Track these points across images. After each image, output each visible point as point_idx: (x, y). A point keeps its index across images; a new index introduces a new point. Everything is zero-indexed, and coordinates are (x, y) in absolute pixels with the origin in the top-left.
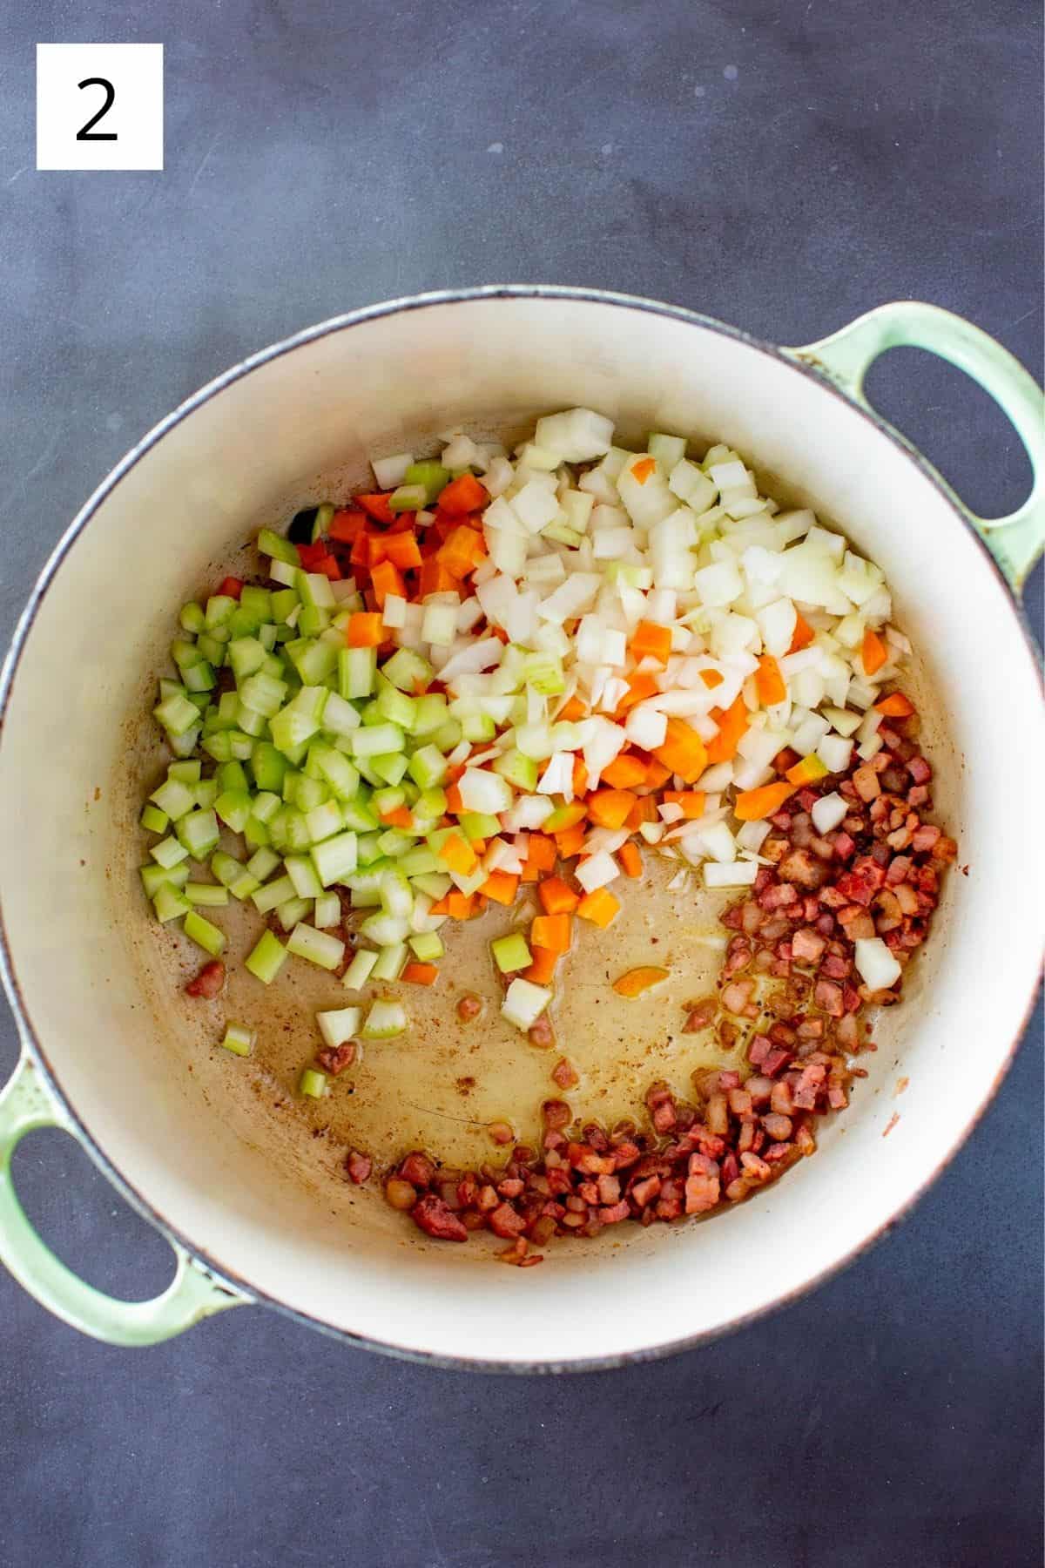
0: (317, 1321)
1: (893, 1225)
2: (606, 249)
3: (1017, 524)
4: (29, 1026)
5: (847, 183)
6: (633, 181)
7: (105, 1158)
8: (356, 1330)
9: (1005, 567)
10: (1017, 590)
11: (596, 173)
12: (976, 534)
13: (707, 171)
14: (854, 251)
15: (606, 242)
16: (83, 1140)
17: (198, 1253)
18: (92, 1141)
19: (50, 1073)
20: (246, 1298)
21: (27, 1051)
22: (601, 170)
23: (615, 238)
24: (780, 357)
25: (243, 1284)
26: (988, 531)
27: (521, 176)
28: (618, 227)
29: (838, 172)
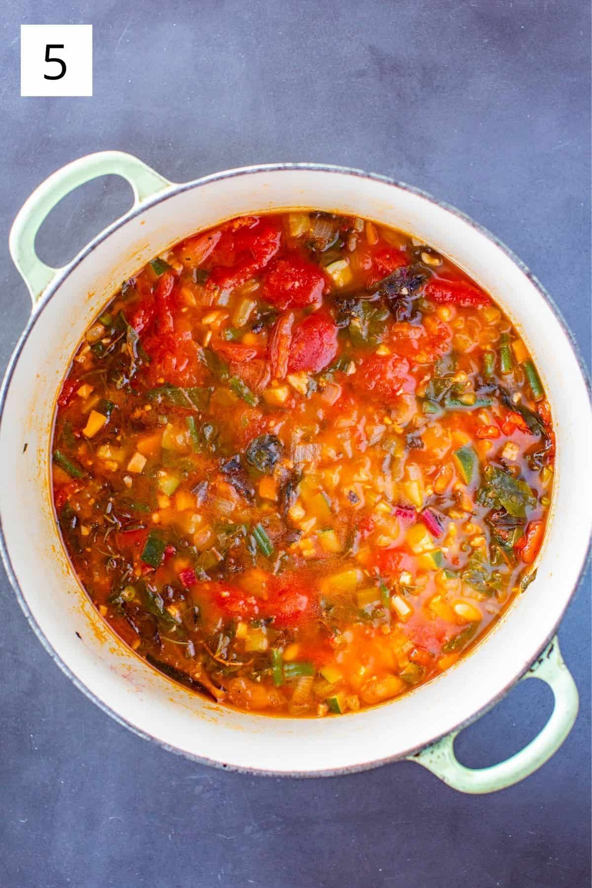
2: (354, 86)
5: (494, 49)
6: (370, 47)
11: (349, 42)
13: (413, 41)
14: (496, 89)
15: (353, 82)
22: (351, 40)
23: (360, 80)
27: (306, 44)
28: (361, 74)
29: (488, 43)
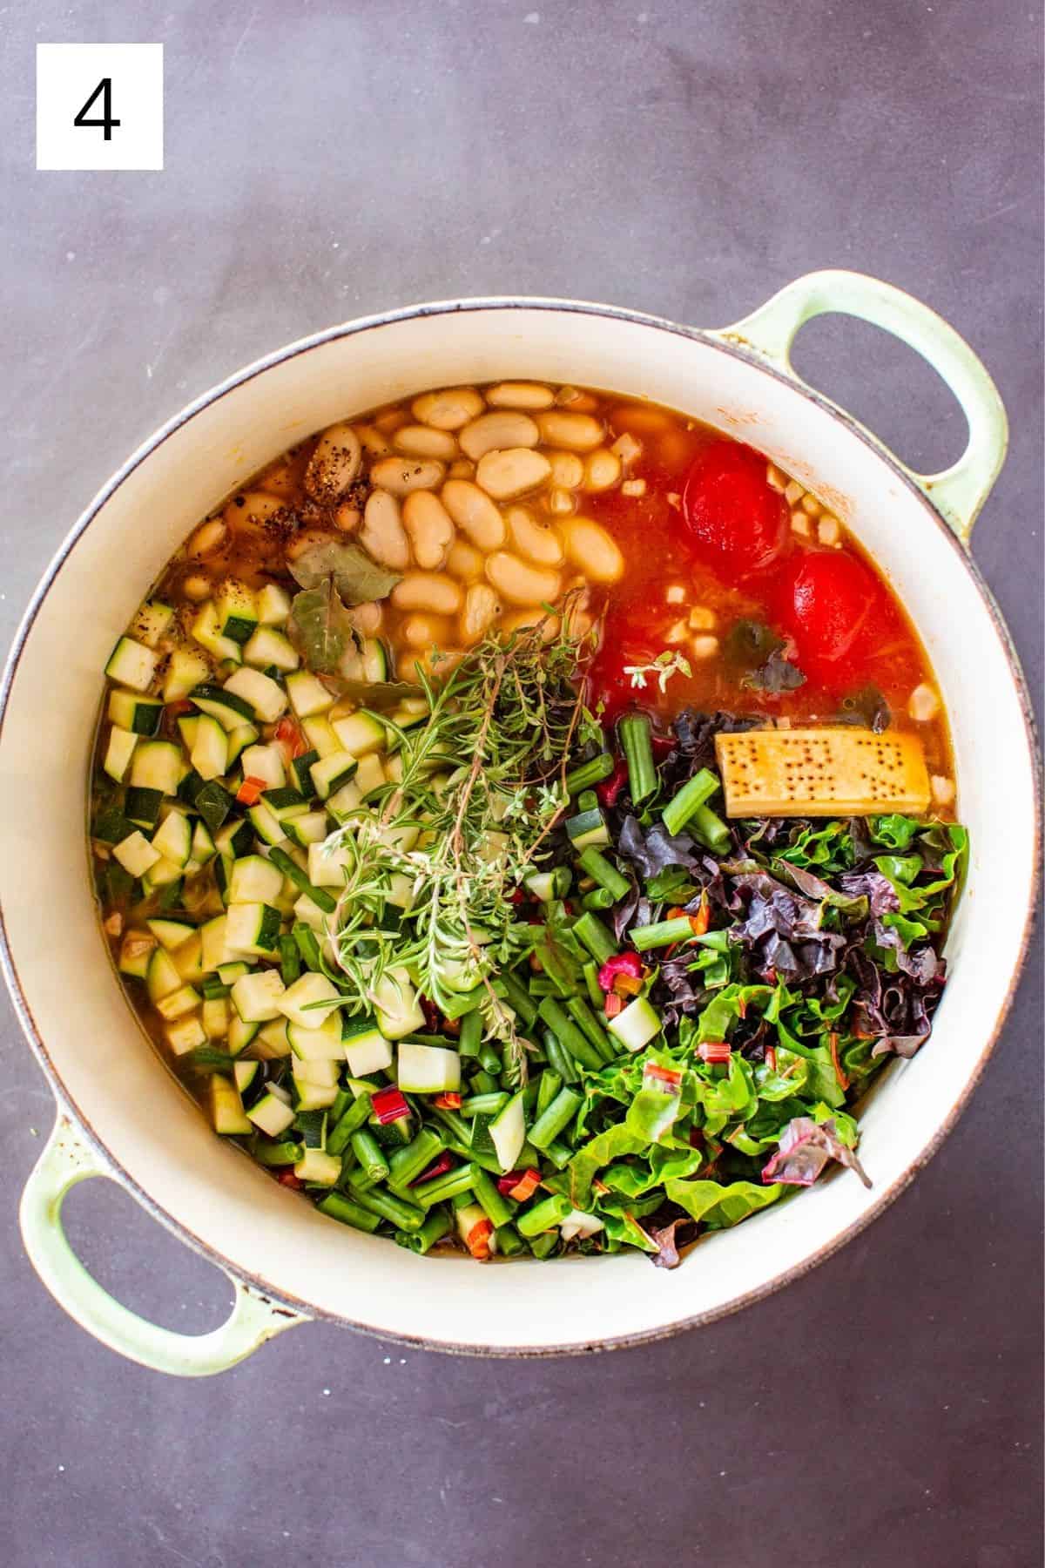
0: (374, 1330)
1: (917, 1170)
2: (643, 117)
3: (956, 477)
4: (61, 1084)
5: (881, 49)
6: (669, 50)
7: (151, 1201)
8: (414, 1334)
9: (949, 520)
10: (964, 541)
11: (632, 42)
12: (918, 491)
13: (743, 38)
14: (888, 117)
15: (642, 111)
16: (127, 1186)
17: (253, 1282)
18: (137, 1187)
19: (87, 1126)
20: (302, 1317)
21: (63, 1109)
22: (636, 40)
23: (652, 106)
24: (706, 341)
25: (300, 1304)
26: (929, 487)
28: (655, 96)
29: (871, 38)
